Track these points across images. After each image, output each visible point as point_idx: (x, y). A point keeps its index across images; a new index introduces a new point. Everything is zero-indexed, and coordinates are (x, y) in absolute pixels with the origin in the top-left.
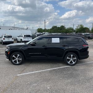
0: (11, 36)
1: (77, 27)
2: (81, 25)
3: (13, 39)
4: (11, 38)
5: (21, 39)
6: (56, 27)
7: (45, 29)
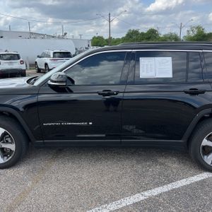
0: (18, 55)
1: (188, 31)
2: (198, 28)
3: (22, 62)
4: (19, 61)
5: (46, 64)
6: (135, 32)
7: (110, 38)
